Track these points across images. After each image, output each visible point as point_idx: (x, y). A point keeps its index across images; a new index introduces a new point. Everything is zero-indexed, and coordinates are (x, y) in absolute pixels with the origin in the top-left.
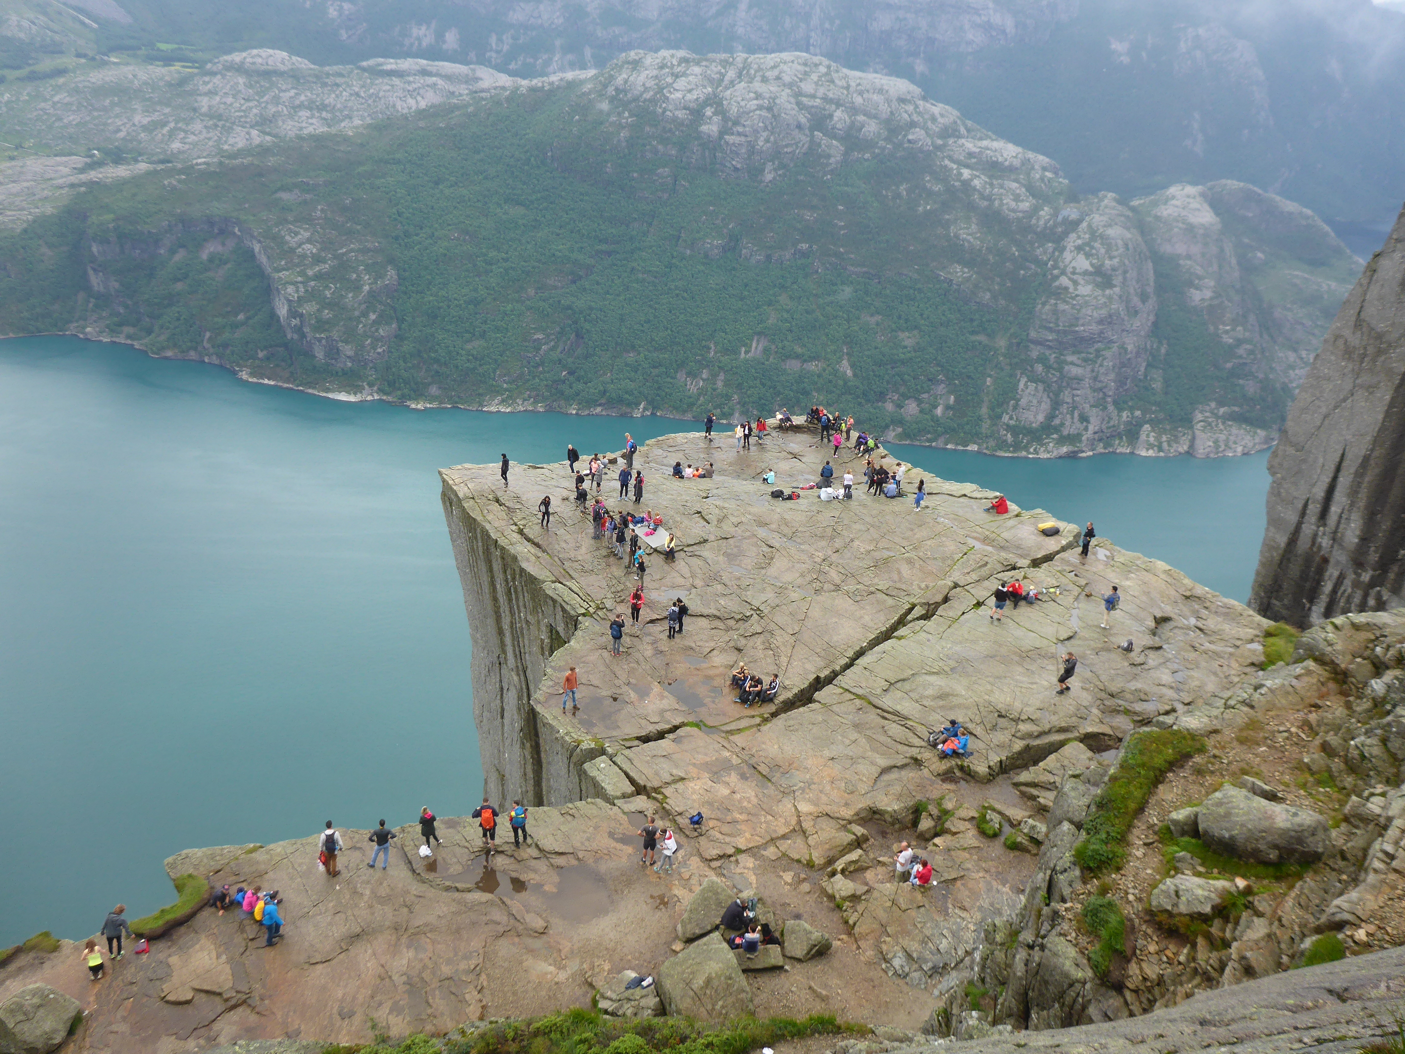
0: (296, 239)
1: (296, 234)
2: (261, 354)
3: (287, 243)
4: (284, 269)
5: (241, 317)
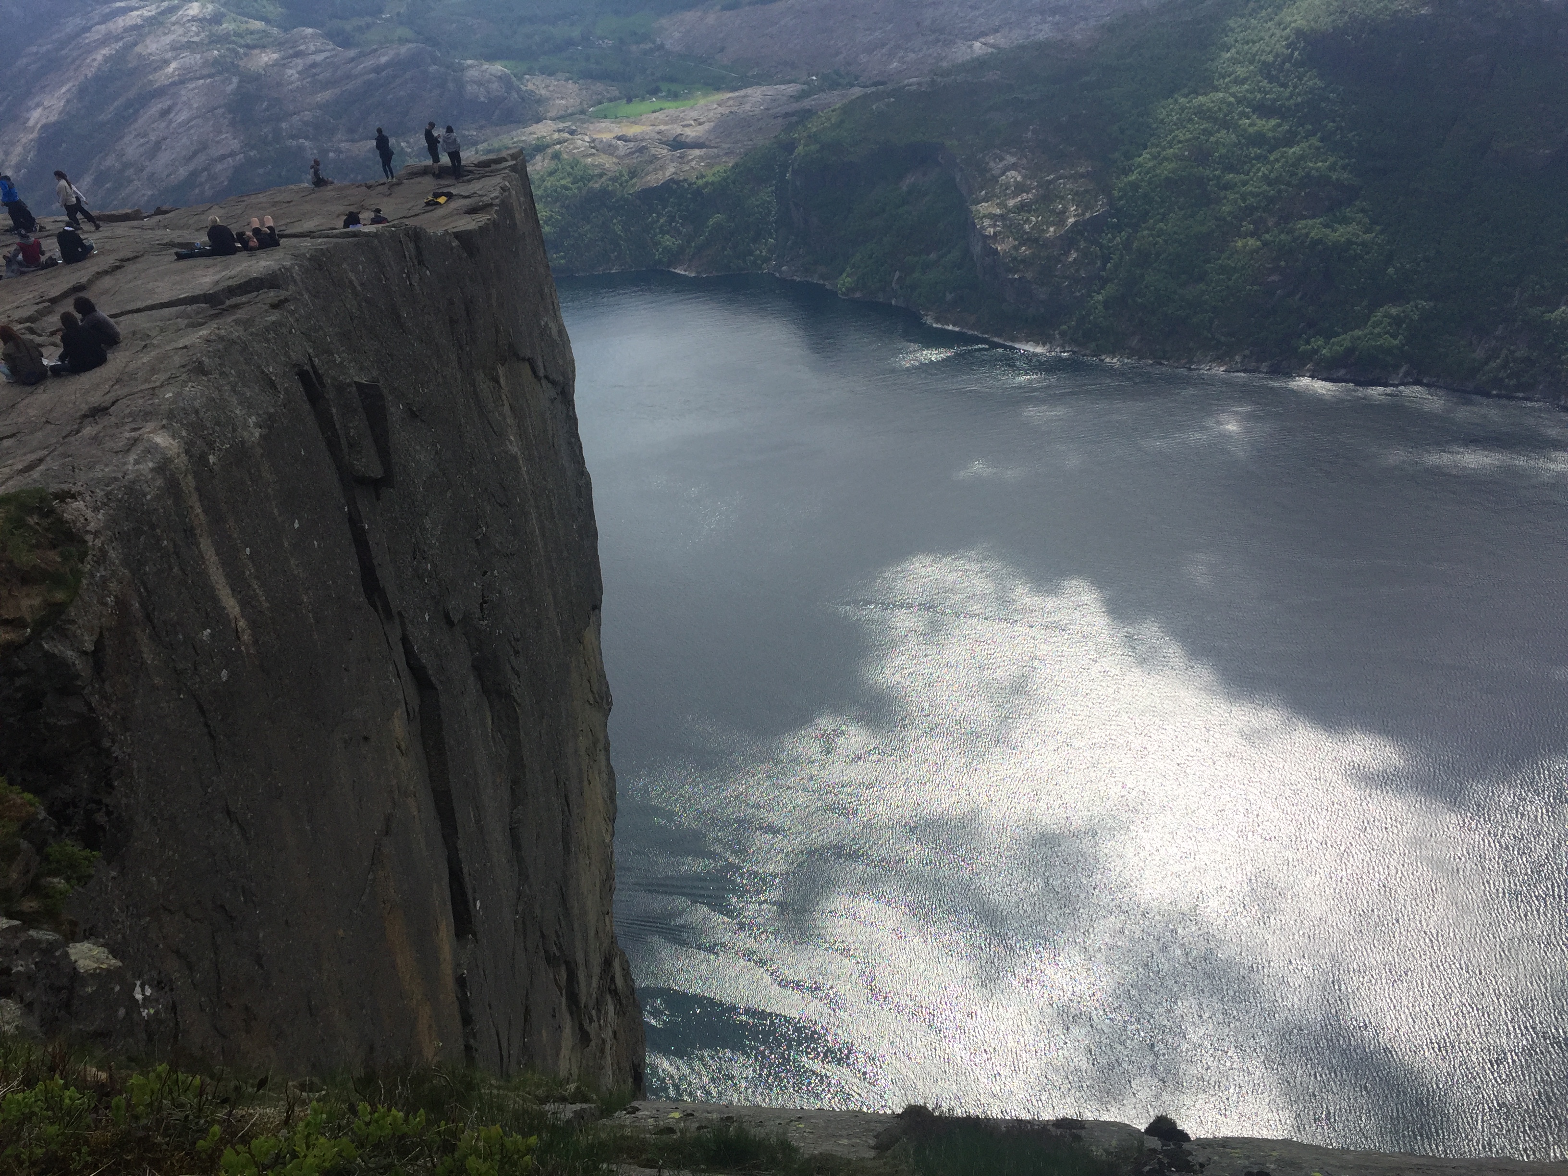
0: (1000, 166)
1: (1002, 159)
2: (949, 297)
3: (991, 169)
4: (983, 201)
5: (933, 256)
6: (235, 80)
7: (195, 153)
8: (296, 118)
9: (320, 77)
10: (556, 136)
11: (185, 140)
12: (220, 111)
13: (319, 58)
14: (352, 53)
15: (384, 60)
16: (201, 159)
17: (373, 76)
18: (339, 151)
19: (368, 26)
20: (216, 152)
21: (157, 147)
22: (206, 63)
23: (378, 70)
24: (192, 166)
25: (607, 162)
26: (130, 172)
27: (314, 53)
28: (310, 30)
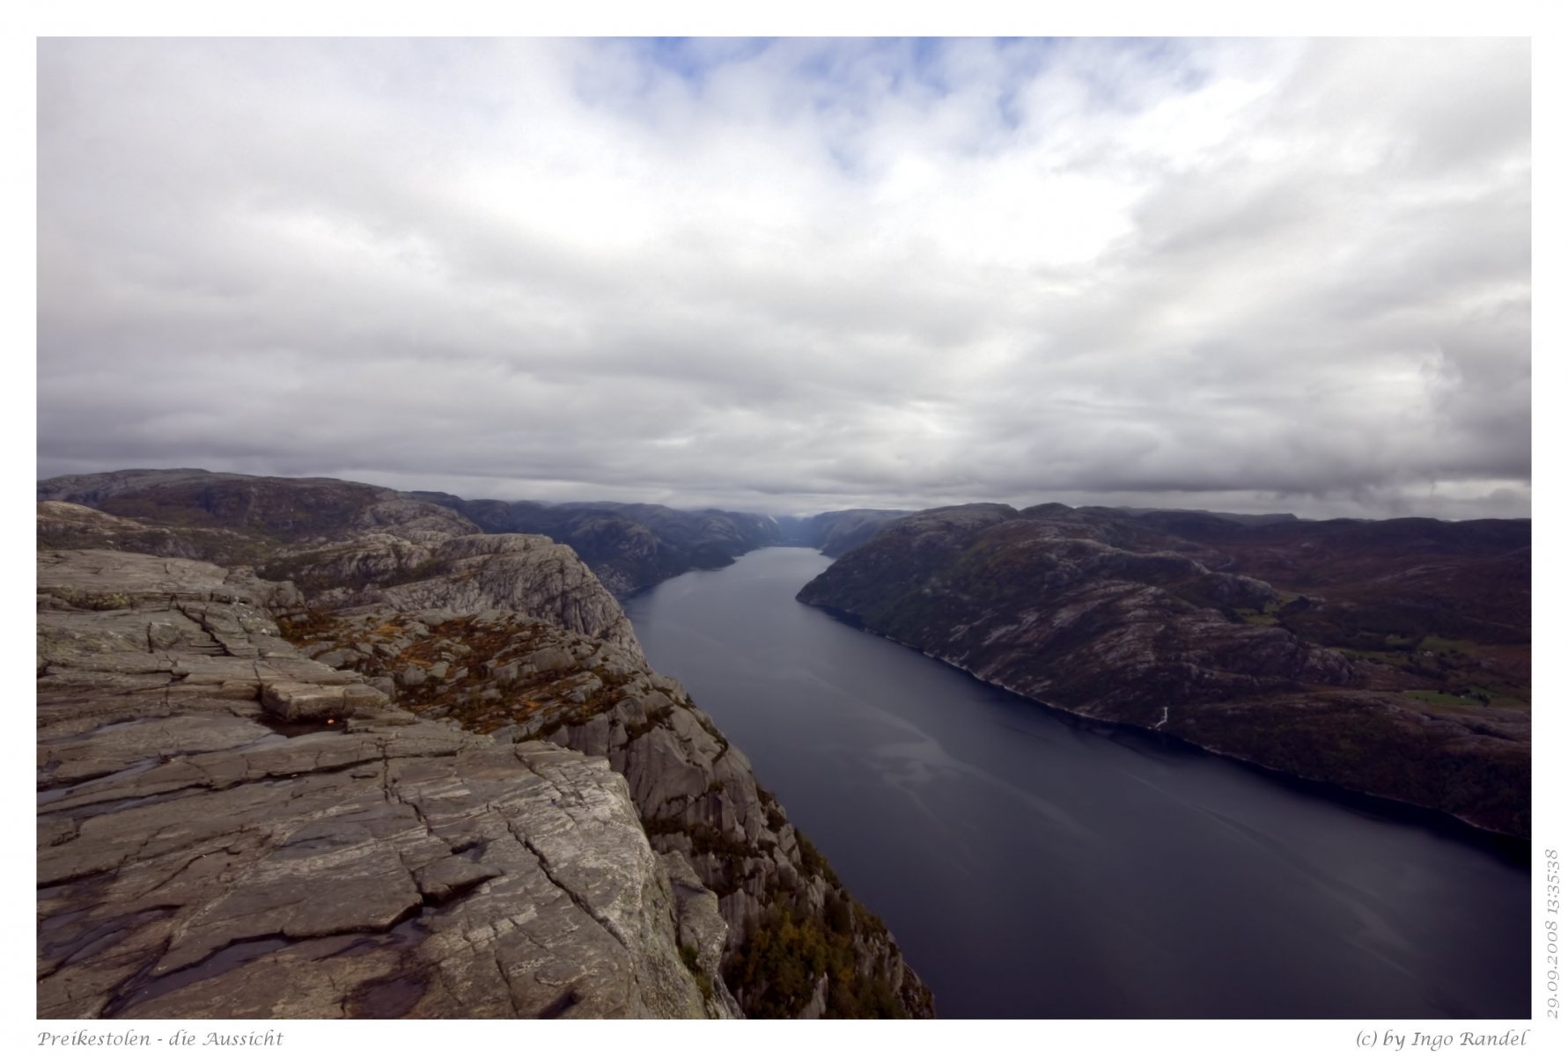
6: (1162, 627)
7: (1129, 657)
8: (1191, 653)
9: (1213, 634)
10: (1372, 701)
11: (1126, 649)
12: (1150, 639)
13: (1216, 625)
14: (1237, 626)
15: (1256, 633)
16: (1131, 661)
17: (1246, 640)
18: (1212, 674)
19: (1252, 615)
20: (1140, 658)
21: (1110, 649)
22: (1150, 616)
23: (1251, 638)
24: (1124, 663)
25: (1412, 728)
26: (1092, 658)
27: (1212, 622)
28: (1214, 611)
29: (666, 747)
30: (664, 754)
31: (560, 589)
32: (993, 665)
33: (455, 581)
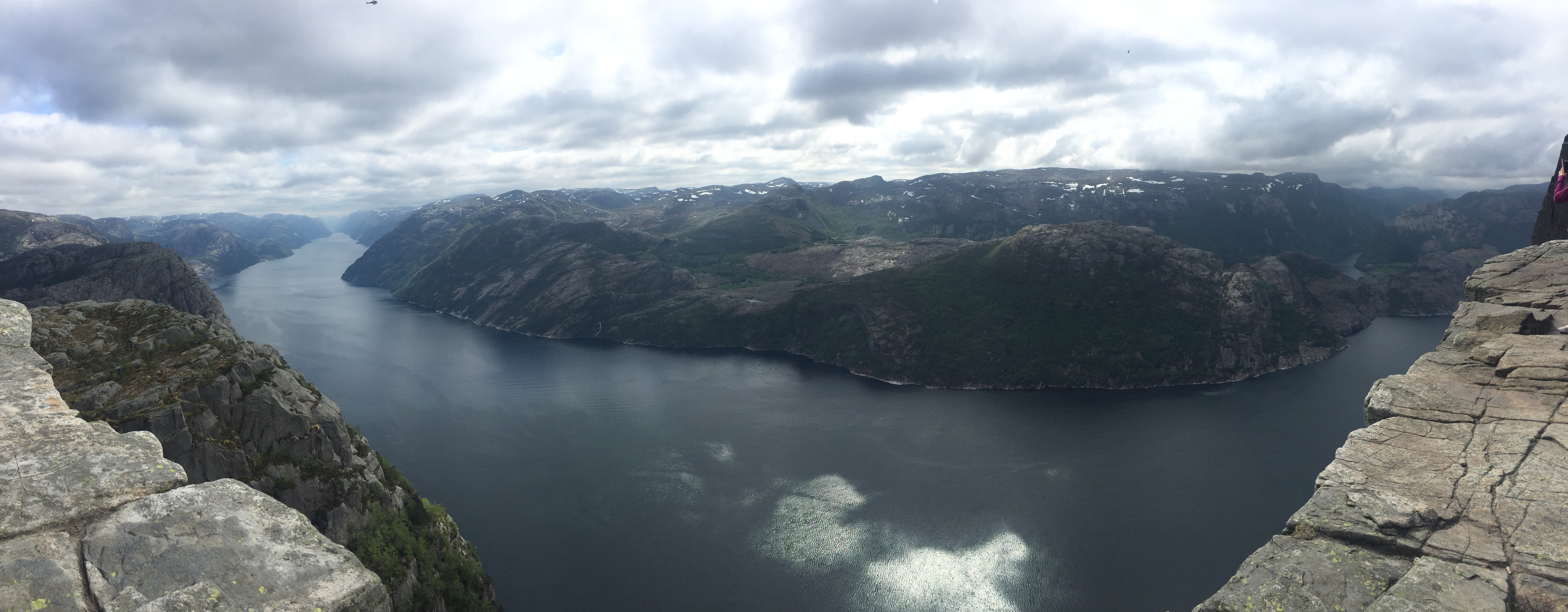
8: (611, 284)
9: (622, 270)
15: (645, 265)
29: (273, 400)
30: (272, 405)
31: (169, 281)
32: (487, 313)
33: (95, 279)
